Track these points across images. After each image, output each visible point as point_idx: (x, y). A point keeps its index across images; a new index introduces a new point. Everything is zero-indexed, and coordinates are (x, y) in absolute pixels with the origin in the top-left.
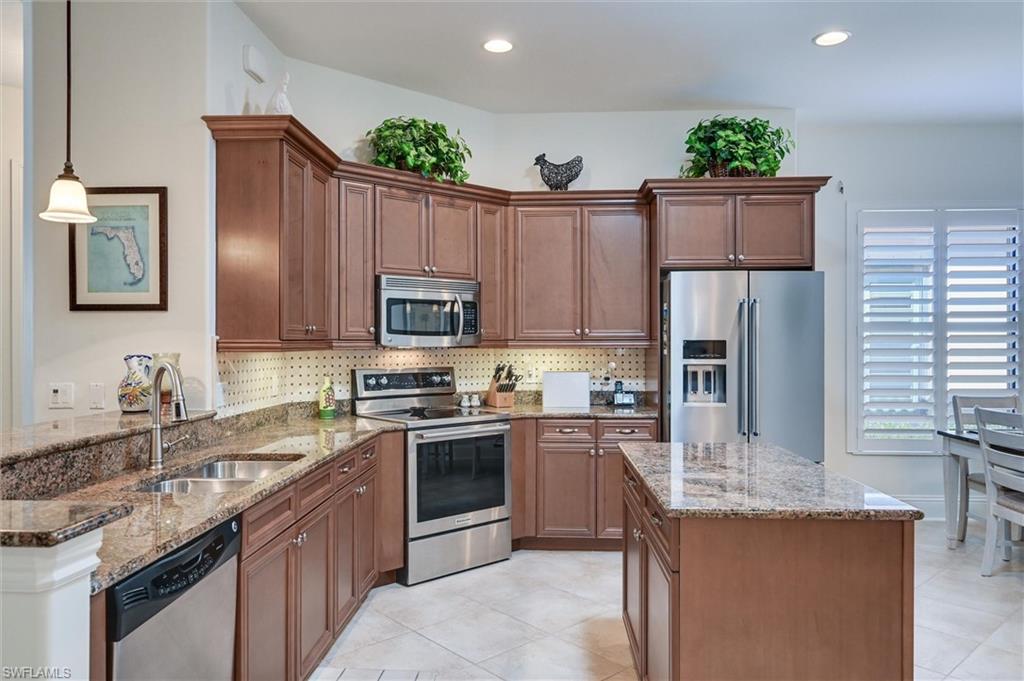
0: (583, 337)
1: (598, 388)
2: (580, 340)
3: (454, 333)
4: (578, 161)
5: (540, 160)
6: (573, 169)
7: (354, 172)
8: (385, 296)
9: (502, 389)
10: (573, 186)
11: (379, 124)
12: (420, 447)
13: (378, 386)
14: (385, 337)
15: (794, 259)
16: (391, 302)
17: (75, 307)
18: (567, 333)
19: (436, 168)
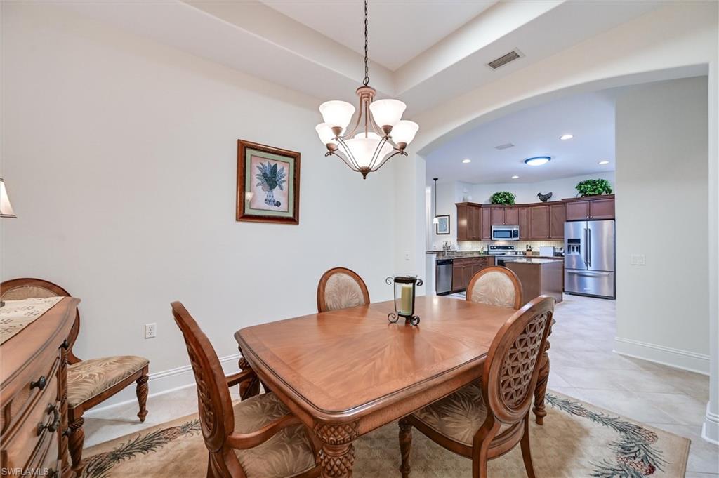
0: (549, 238)
1: (557, 251)
2: (549, 239)
3: (511, 237)
4: (551, 194)
5: (539, 195)
6: (550, 195)
7: (486, 206)
8: (493, 229)
9: (528, 250)
10: (548, 201)
11: (492, 195)
12: (498, 260)
13: (494, 249)
14: (493, 239)
15: (611, 217)
16: (494, 231)
17: (437, 234)
18: (545, 237)
19: (506, 202)
